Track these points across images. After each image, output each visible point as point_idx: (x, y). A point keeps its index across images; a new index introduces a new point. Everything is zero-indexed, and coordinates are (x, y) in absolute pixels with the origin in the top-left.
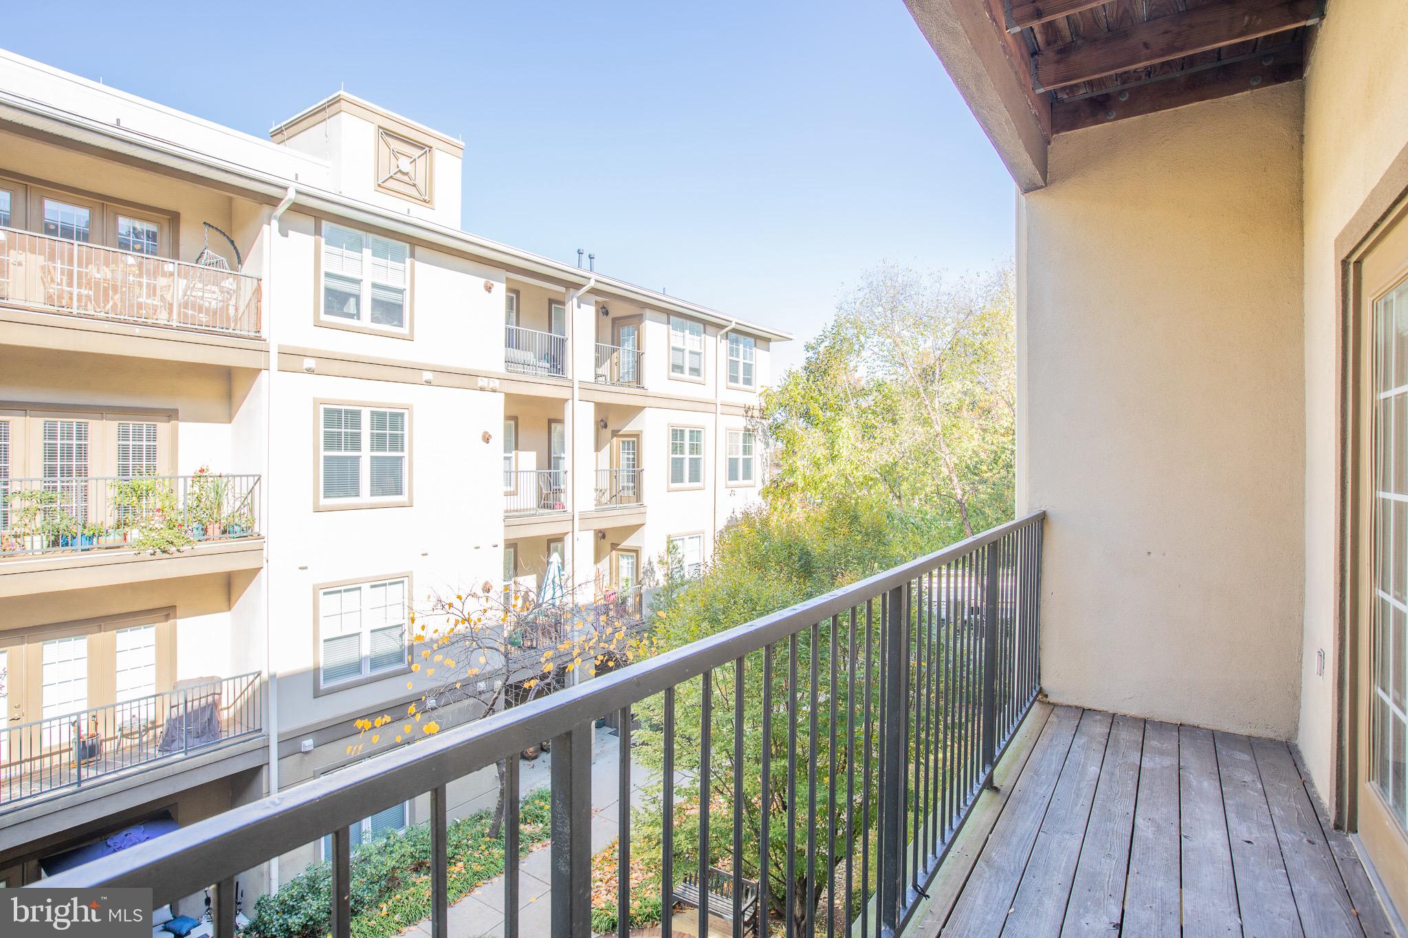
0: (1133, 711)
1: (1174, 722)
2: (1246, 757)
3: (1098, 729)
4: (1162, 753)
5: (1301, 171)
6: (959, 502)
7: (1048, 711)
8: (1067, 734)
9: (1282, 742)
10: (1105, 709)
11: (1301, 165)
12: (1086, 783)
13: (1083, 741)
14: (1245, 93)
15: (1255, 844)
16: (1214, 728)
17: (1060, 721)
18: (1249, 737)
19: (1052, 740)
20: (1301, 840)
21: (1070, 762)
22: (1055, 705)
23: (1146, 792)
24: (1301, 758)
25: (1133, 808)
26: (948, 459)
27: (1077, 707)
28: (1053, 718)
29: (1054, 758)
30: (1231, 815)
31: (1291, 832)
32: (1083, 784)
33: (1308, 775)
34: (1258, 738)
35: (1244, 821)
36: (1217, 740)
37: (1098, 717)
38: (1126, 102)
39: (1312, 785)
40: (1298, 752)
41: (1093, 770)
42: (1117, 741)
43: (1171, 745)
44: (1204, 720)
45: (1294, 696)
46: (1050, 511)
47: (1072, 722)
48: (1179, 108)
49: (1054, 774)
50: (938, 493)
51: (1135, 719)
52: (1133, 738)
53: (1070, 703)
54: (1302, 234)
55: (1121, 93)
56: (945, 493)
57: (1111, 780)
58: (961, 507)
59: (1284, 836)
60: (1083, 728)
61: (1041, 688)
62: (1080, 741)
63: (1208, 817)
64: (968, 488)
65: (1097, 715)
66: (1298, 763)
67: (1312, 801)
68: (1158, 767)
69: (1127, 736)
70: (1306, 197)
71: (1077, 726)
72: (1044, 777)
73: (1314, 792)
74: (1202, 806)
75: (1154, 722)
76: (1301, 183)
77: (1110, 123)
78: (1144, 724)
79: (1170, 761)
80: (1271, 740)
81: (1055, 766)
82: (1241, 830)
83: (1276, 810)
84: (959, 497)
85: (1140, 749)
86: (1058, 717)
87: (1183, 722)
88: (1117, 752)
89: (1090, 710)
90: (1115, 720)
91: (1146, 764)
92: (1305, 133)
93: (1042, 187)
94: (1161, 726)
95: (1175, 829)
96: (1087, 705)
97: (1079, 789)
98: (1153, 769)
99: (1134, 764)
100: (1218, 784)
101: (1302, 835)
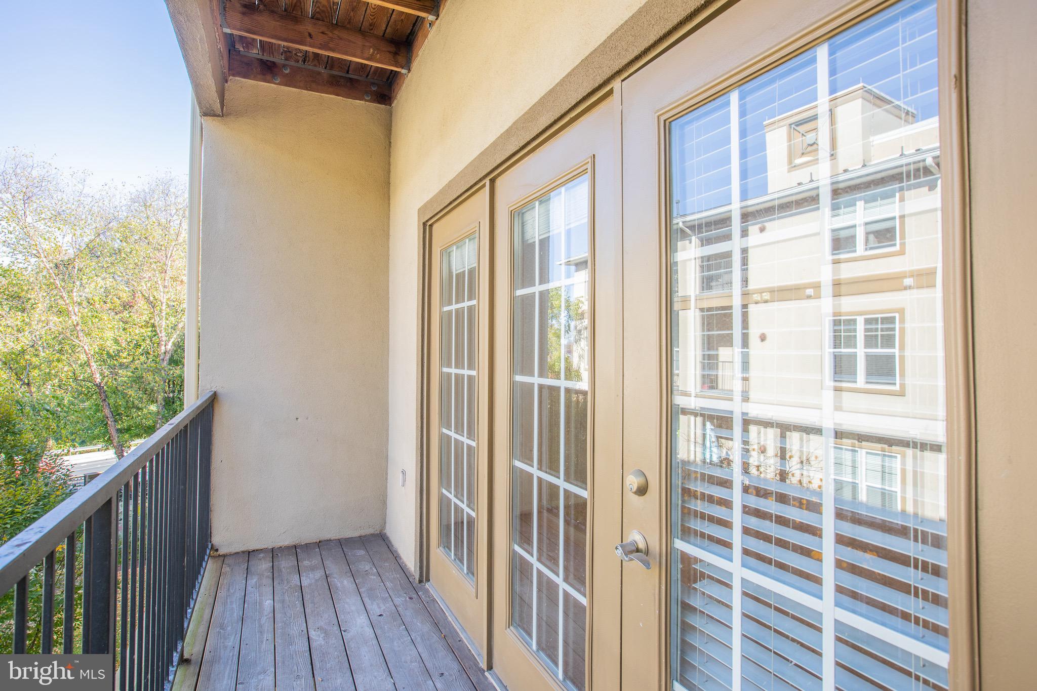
0: (287, 541)
1: (315, 541)
2: (362, 552)
3: (264, 565)
4: (313, 569)
5: (389, 164)
6: (99, 386)
7: (220, 563)
8: (240, 578)
9: (378, 534)
10: (265, 546)
11: (389, 160)
12: (266, 618)
13: (255, 580)
14: (362, 102)
15: (384, 615)
16: (340, 537)
17: (232, 570)
18: (360, 537)
19: (229, 589)
20: (406, 600)
21: (248, 604)
22: (224, 556)
23: (310, 605)
24: (390, 541)
25: (305, 624)
26: (87, 346)
27: (243, 552)
28: (226, 569)
29: (234, 606)
30: (366, 600)
31: (400, 596)
32: (264, 620)
33: (396, 551)
34: (365, 536)
35: (374, 600)
36: (343, 544)
37: (262, 555)
38: (287, 74)
39: (401, 558)
40: (388, 538)
41: (268, 603)
42: (280, 571)
43: (316, 561)
44: (332, 533)
45: (383, 502)
46: (220, 390)
47: (243, 567)
48: (323, 94)
49: (237, 621)
50: (76, 379)
51: (288, 548)
52: (290, 564)
53: (237, 550)
54: (389, 204)
55: (284, 66)
56: (82, 378)
57: (283, 608)
58: (100, 389)
59: (398, 601)
60: (252, 569)
61: (212, 545)
62: (253, 581)
63: (353, 608)
64: (107, 373)
65: (260, 553)
66: (390, 546)
67: (403, 568)
68: (313, 581)
69: (285, 564)
70: (392, 181)
71: (247, 569)
72: (229, 628)
73: (403, 563)
74: (348, 600)
75: (301, 545)
76: (389, 172)
77: (275, 85)
78: (295, 550)
79: (319, 574)
80: (373, 535)
81: (237, 614)
82: (375, 608)
83: (388, 584)
84: (98, 381)
85: (297, 571)
86: (229, 566)
87: (322, 539)
88: (282, 580)
89: (254, 551)
90: (274, 554)
91: (305, 582)
92: (392, 141)
93: (218, 116)
94: (307, 547)
95: (336, 628)
96: (251, 548)
97: (261, 626)
98: (310, 585)
99: (296, 585)
100: (352, 580)
101: (405, 595)
